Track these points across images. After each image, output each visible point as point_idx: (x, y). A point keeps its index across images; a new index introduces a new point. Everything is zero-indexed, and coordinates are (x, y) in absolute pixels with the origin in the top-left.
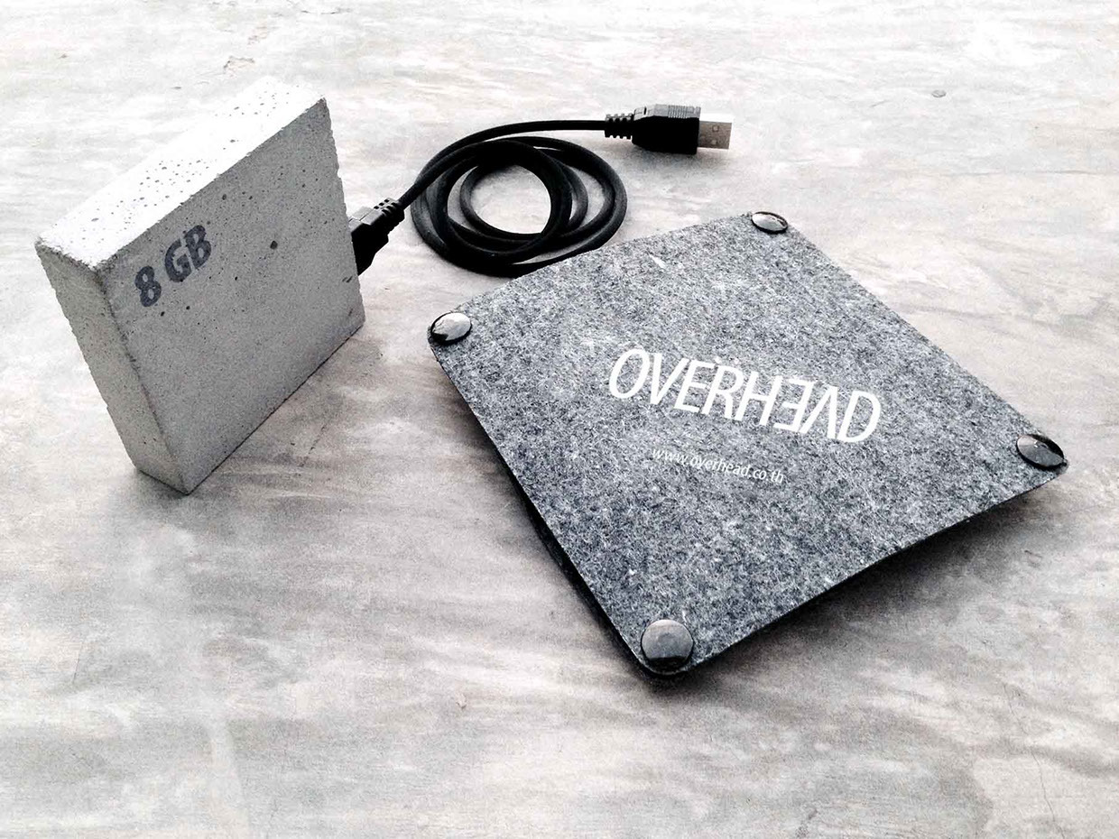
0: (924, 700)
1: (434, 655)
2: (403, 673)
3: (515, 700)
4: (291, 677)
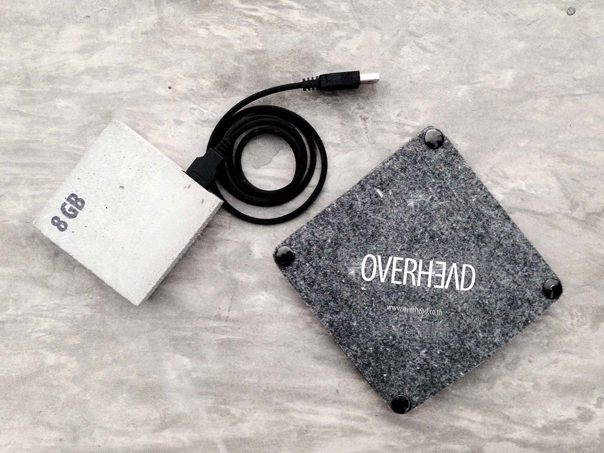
0: (473, 422)
1: (293, 410)
2: (282, 418)
3: (324, 427)
4: (241, 421)
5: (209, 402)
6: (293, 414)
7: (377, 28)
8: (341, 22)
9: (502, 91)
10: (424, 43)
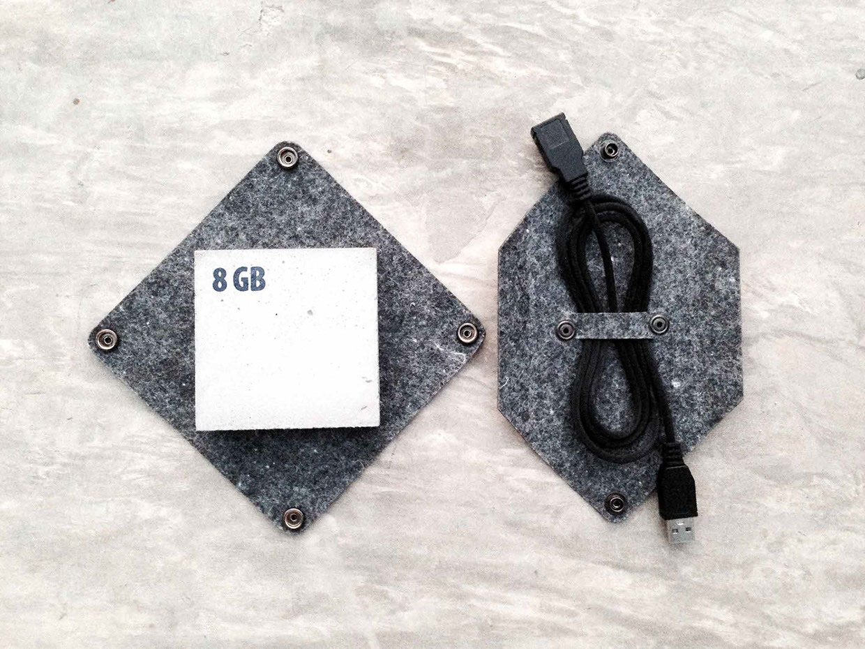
0: (721, 622)
1: (475, 596)
2: (460, 606)
3: (517, 622)
4: (403, 608)
5: (360, 580)
6: (473, 602)
7: (606, 84)
8: (558, 75)
9: (769, 174)
10: (667, 108)
